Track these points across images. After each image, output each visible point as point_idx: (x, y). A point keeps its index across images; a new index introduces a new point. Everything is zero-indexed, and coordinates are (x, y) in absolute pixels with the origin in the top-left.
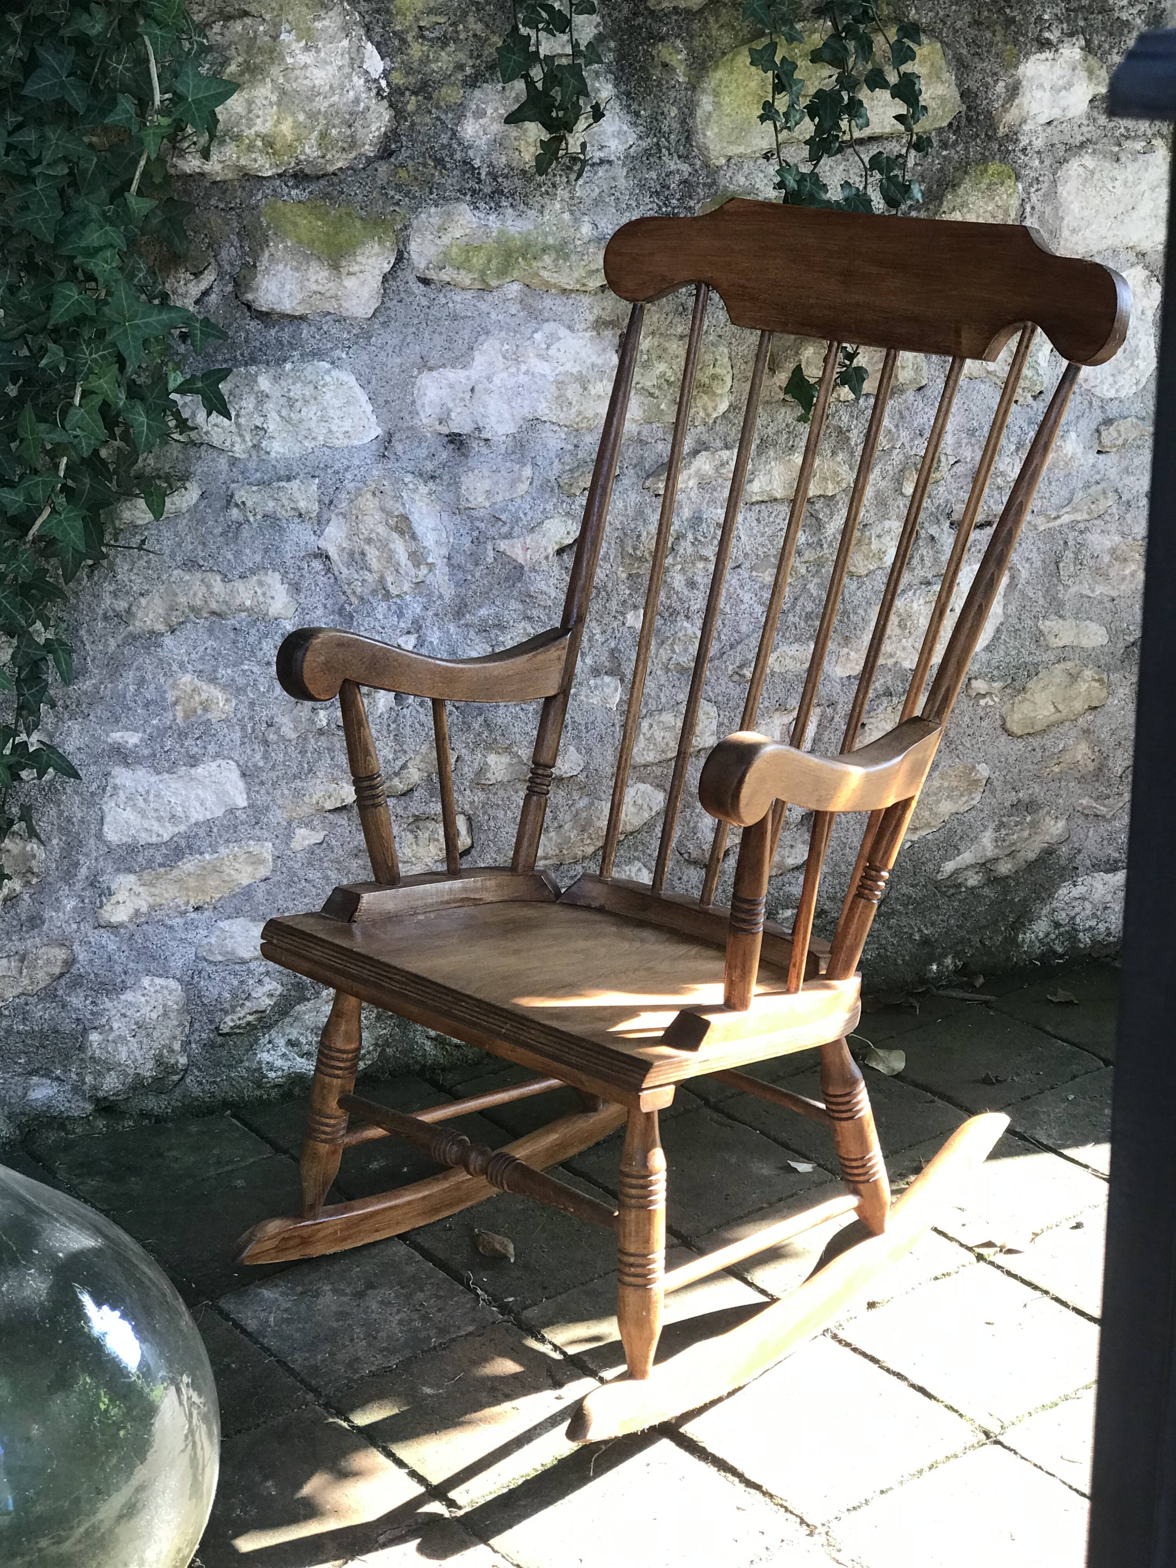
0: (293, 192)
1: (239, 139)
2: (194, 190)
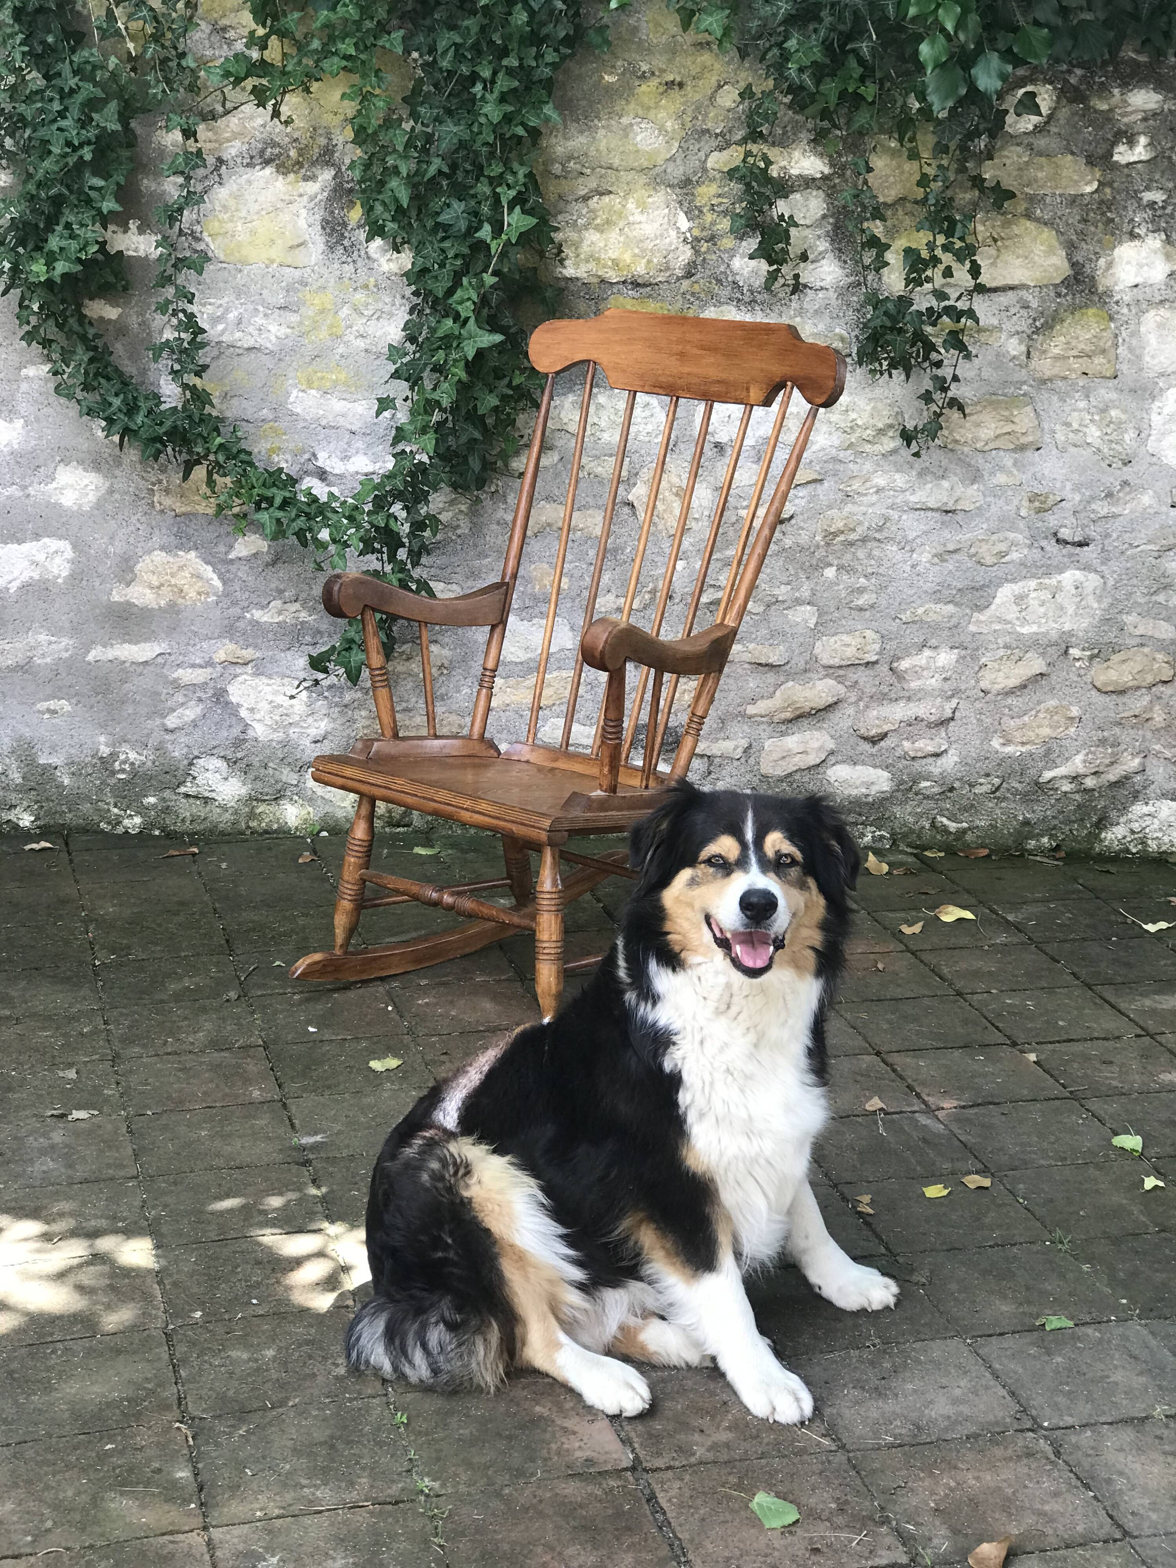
0: (630, 292)
1: (598, 260)
2: (572, 287)
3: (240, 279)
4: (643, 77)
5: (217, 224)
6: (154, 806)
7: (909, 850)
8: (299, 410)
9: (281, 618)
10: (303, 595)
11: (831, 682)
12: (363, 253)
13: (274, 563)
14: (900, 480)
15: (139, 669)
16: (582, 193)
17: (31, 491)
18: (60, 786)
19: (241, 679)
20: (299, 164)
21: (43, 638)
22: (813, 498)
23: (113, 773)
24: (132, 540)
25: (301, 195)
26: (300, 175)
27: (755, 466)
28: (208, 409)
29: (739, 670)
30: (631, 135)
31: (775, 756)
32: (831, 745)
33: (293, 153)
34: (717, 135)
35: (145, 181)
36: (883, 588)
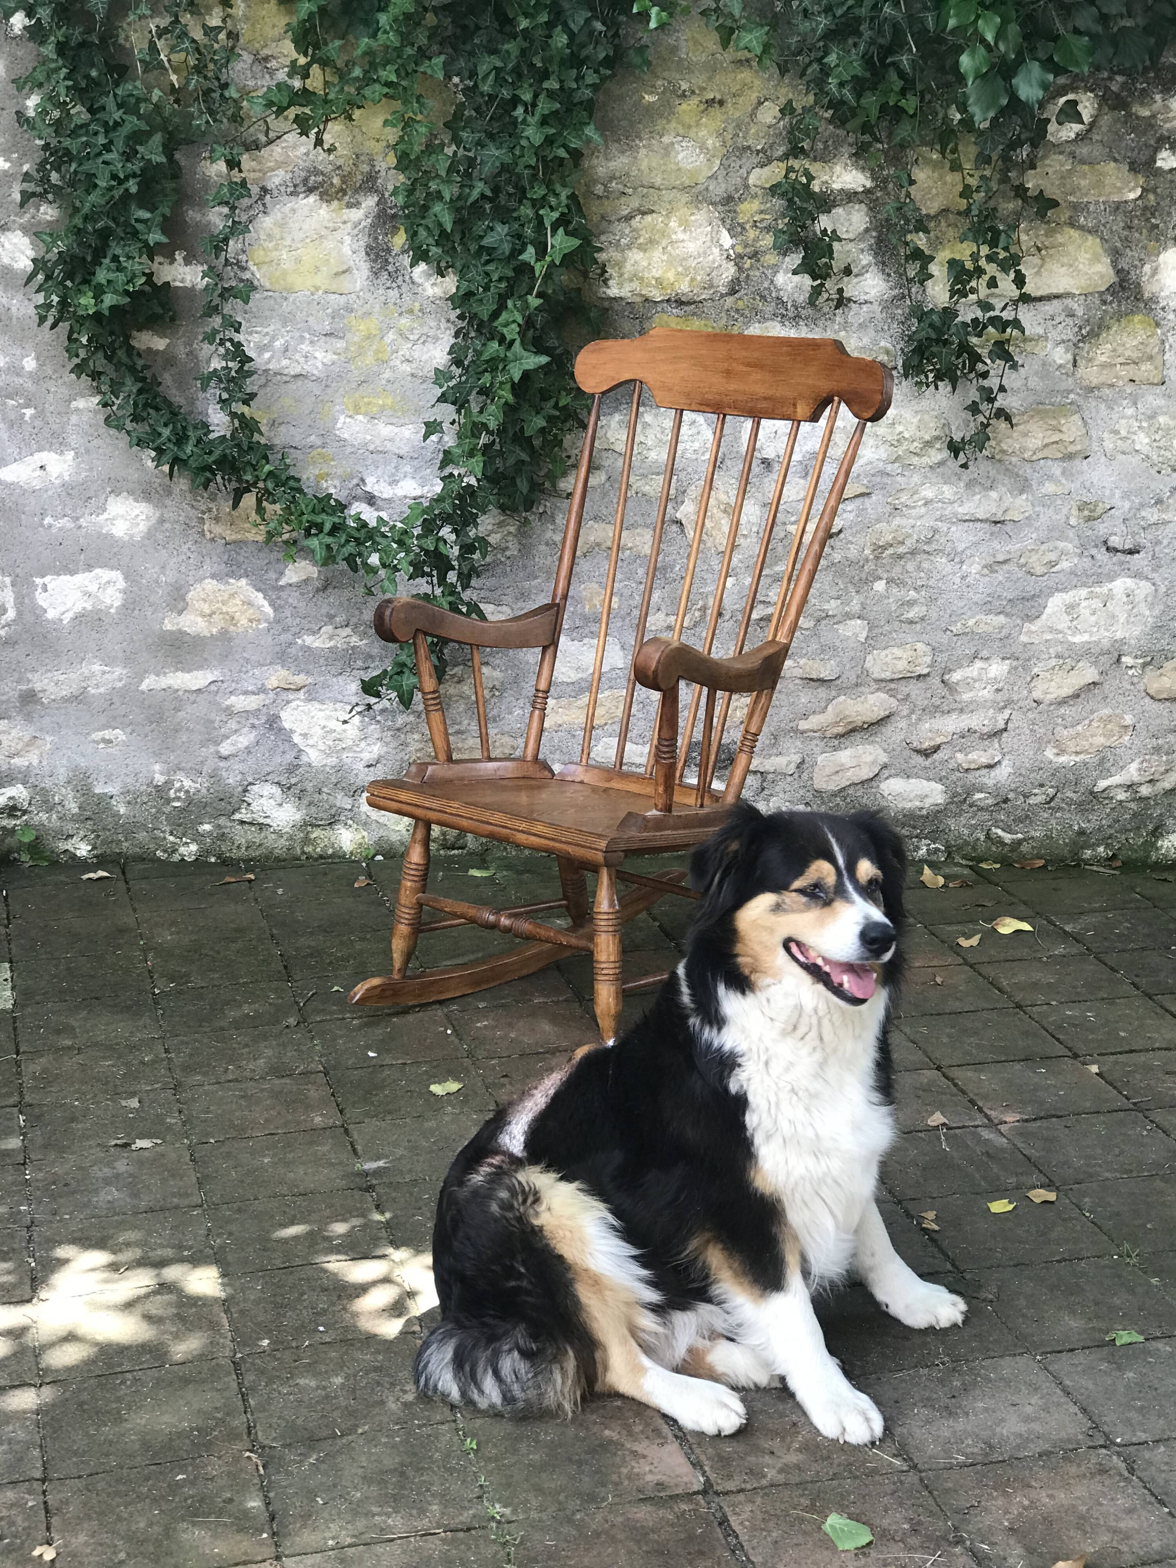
0: (674, 311)
1: (641, 279)
2: (616, 306)
3: (286, 307)
4: (683, 96)
5: (262, 253)
6: (210, 833)
7: (964, 862)
8: (346, 436)
9: (332, 644)
10: (354, 620)
11: (882, 696)
12: (407, 278)
13: (325, 588)
14: (948, 491)
15: (193, 697)
16: (625, 213)
17: (82, 522)
18: (117, 815)
19: (293, 704)
20: (344, 192)
21: (97, 668)
22: (861, 511)
23: (169, 801)
24: (183, 569)
25: (345, 222)
26: (344, 202)
27: (802, 481)
28: (256, 437)
29: (791, 686)
30: (673, 154)
31: (828, 771)
32: (884, 758)
33: (336, 181)
34: (758, 152)
35: (190, 212)
36: (932, 600)
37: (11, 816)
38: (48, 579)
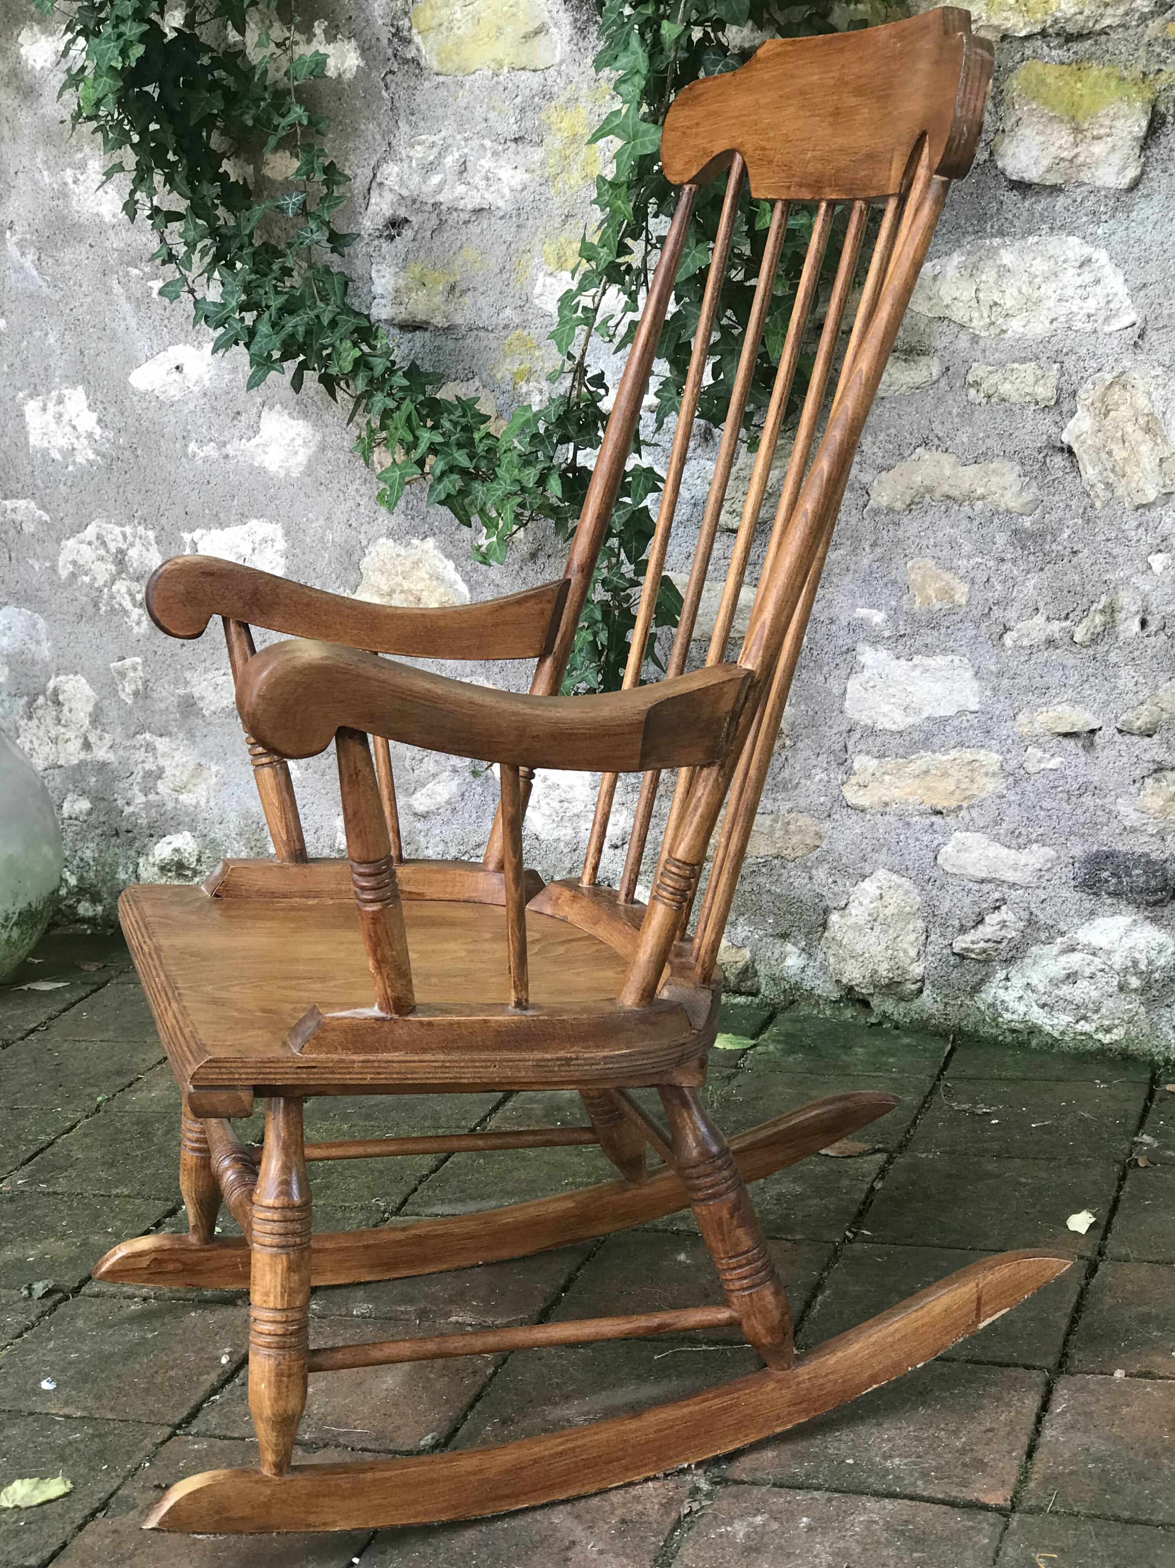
0: (1054, 53)
3: (462, 98)
5: (428, 12)
8: (550, 307)
13: (534, 556)
17: (229, 450)
24: (353, 522)
37: (180, 875)
38: (198, 533)
